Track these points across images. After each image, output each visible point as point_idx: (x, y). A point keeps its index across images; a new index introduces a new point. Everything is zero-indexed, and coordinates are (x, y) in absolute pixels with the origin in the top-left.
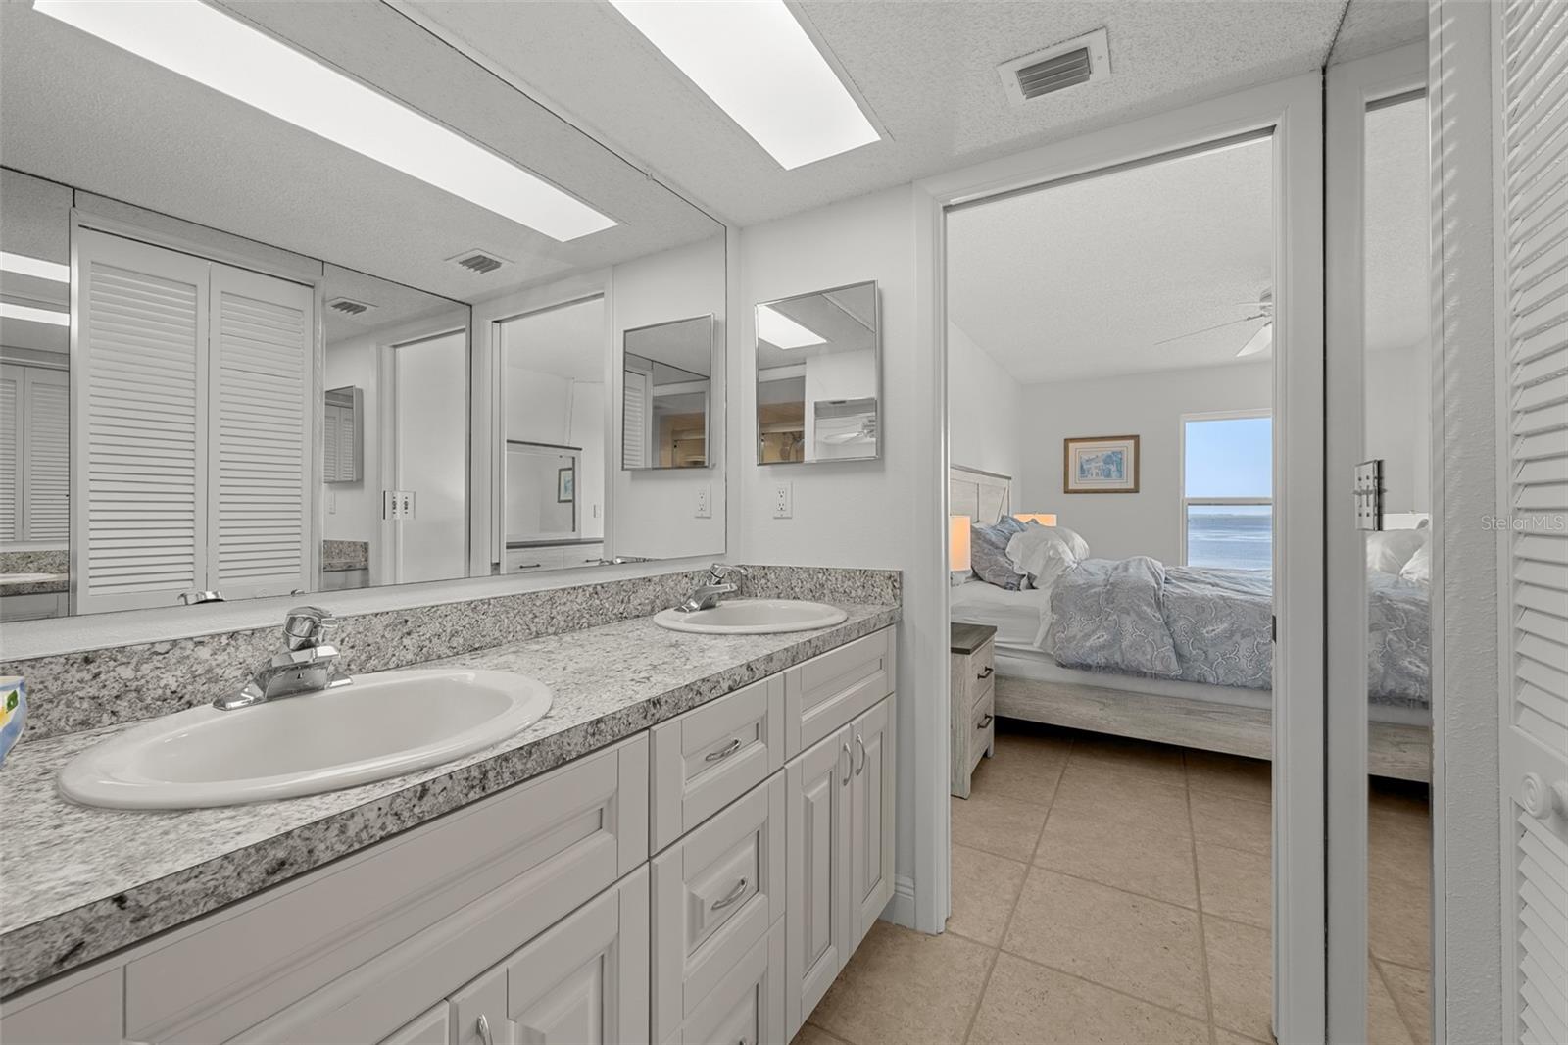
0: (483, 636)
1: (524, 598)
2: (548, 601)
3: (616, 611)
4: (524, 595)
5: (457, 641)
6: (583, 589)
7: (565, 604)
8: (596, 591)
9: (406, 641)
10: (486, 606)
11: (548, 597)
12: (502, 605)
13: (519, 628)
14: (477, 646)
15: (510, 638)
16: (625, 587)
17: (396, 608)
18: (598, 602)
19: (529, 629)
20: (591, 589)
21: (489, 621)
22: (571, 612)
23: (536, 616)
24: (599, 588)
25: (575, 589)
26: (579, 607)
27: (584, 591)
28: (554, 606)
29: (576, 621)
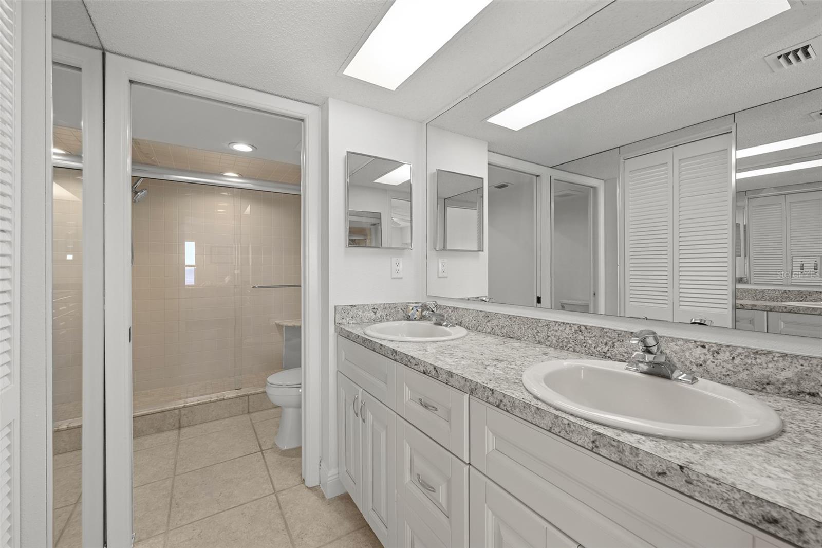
0: (514, 333)
1: (532, 320)
2: (546, 326)
3: (599, 349)
4: (532, 319)
5: (504, 331)
6: (571, 325)
7: (557, 331)
8: (580, 329)
9: (488, 324)
10: (515, 319)
11: (545, 324)
12: (522, 321)
13: (530, 335)
14: (511, 336)
15: (525, 338)
16: (608, 334)
17: (486, 311)
18: (582, 337)
19: (535, 338)
20: (576, 327)
21: (516, 327)
22: (561, 337)
23: (539, 332)
24: (583, 328)
25: (564, 323)
26: (567, 336)
27: (570, 326)
28: (550, 330)
29: (565, 344)
